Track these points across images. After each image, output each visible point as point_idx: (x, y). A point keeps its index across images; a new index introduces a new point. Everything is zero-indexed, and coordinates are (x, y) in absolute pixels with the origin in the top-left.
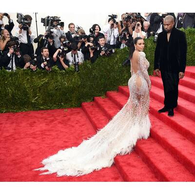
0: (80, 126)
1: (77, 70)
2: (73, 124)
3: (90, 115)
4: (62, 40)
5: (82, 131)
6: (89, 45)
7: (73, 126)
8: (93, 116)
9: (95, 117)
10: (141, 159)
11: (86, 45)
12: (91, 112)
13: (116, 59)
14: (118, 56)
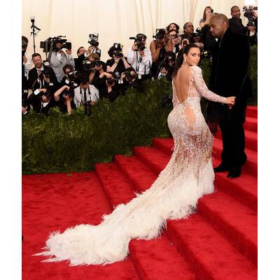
0: (87, 197)
1: (88, 113)
2: (76, 194)
3: (104, 181)
4: (68, 70)
5: (87, 204)
6: (105, 76)
7: (75, 197)
8: (107, 182)
9: (110, 183)
10: (175, 249)
11: (101, 76)
12: (106, 176)
13: (149, 95)
14: (152, 91)
